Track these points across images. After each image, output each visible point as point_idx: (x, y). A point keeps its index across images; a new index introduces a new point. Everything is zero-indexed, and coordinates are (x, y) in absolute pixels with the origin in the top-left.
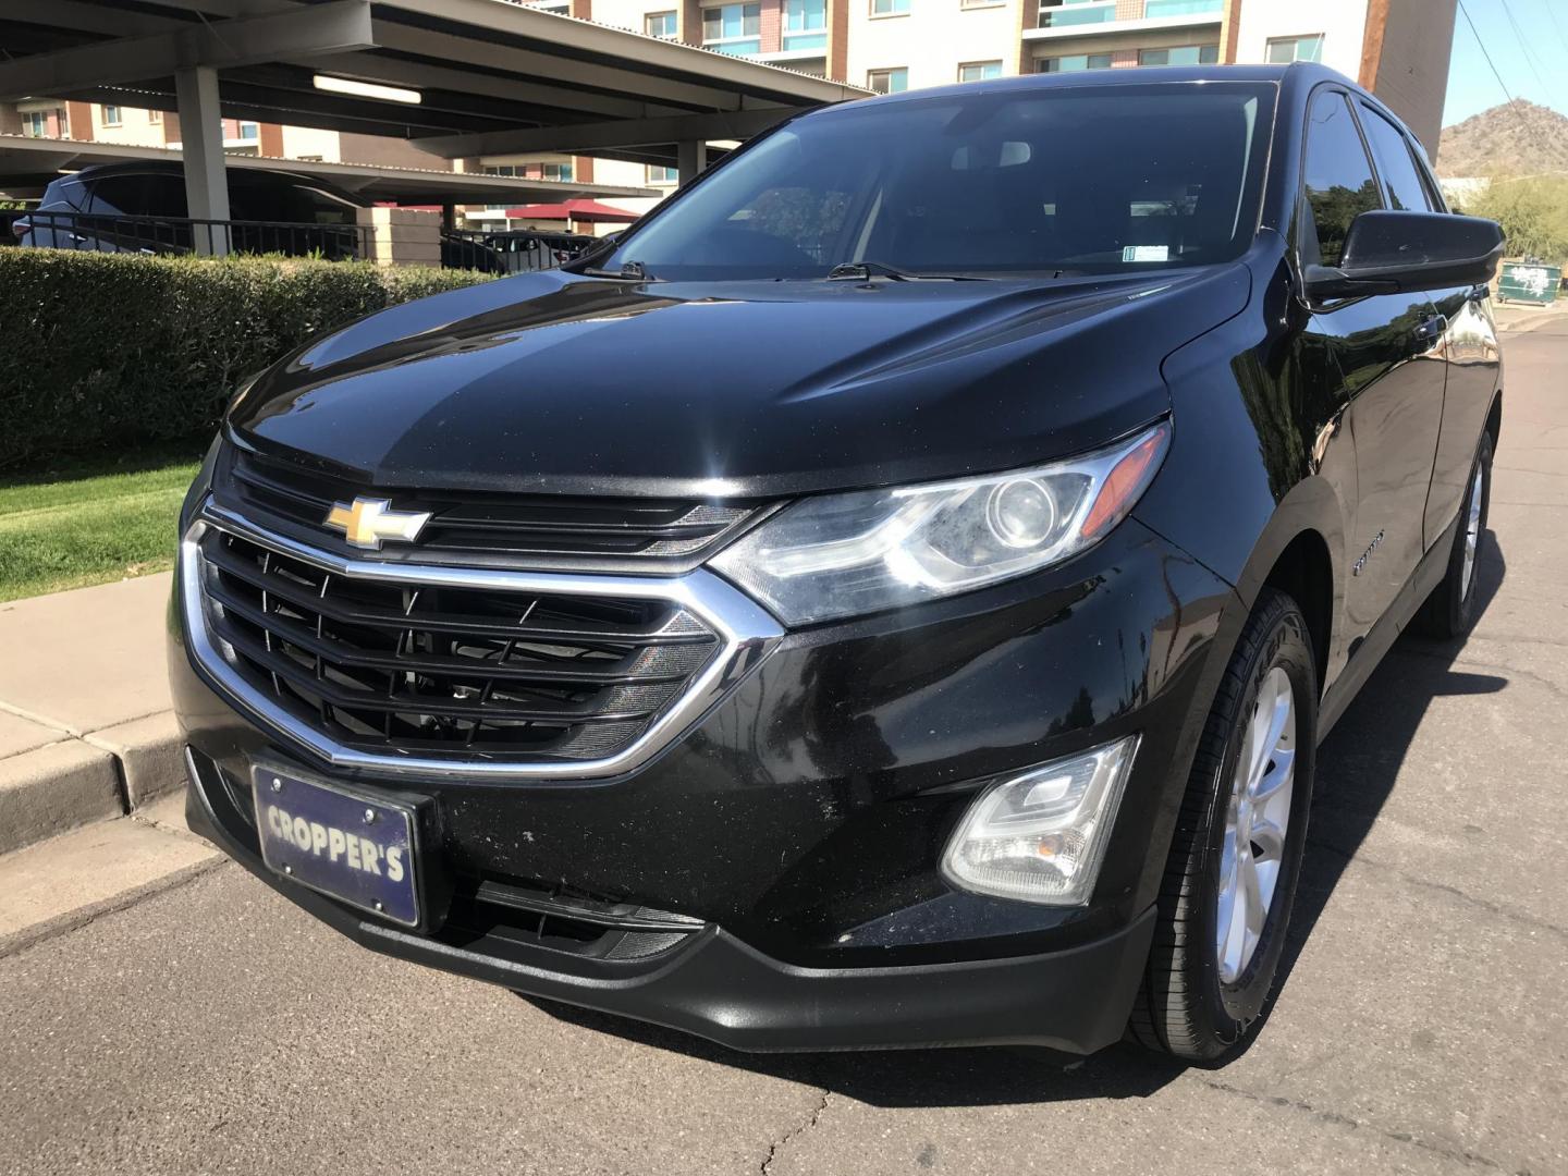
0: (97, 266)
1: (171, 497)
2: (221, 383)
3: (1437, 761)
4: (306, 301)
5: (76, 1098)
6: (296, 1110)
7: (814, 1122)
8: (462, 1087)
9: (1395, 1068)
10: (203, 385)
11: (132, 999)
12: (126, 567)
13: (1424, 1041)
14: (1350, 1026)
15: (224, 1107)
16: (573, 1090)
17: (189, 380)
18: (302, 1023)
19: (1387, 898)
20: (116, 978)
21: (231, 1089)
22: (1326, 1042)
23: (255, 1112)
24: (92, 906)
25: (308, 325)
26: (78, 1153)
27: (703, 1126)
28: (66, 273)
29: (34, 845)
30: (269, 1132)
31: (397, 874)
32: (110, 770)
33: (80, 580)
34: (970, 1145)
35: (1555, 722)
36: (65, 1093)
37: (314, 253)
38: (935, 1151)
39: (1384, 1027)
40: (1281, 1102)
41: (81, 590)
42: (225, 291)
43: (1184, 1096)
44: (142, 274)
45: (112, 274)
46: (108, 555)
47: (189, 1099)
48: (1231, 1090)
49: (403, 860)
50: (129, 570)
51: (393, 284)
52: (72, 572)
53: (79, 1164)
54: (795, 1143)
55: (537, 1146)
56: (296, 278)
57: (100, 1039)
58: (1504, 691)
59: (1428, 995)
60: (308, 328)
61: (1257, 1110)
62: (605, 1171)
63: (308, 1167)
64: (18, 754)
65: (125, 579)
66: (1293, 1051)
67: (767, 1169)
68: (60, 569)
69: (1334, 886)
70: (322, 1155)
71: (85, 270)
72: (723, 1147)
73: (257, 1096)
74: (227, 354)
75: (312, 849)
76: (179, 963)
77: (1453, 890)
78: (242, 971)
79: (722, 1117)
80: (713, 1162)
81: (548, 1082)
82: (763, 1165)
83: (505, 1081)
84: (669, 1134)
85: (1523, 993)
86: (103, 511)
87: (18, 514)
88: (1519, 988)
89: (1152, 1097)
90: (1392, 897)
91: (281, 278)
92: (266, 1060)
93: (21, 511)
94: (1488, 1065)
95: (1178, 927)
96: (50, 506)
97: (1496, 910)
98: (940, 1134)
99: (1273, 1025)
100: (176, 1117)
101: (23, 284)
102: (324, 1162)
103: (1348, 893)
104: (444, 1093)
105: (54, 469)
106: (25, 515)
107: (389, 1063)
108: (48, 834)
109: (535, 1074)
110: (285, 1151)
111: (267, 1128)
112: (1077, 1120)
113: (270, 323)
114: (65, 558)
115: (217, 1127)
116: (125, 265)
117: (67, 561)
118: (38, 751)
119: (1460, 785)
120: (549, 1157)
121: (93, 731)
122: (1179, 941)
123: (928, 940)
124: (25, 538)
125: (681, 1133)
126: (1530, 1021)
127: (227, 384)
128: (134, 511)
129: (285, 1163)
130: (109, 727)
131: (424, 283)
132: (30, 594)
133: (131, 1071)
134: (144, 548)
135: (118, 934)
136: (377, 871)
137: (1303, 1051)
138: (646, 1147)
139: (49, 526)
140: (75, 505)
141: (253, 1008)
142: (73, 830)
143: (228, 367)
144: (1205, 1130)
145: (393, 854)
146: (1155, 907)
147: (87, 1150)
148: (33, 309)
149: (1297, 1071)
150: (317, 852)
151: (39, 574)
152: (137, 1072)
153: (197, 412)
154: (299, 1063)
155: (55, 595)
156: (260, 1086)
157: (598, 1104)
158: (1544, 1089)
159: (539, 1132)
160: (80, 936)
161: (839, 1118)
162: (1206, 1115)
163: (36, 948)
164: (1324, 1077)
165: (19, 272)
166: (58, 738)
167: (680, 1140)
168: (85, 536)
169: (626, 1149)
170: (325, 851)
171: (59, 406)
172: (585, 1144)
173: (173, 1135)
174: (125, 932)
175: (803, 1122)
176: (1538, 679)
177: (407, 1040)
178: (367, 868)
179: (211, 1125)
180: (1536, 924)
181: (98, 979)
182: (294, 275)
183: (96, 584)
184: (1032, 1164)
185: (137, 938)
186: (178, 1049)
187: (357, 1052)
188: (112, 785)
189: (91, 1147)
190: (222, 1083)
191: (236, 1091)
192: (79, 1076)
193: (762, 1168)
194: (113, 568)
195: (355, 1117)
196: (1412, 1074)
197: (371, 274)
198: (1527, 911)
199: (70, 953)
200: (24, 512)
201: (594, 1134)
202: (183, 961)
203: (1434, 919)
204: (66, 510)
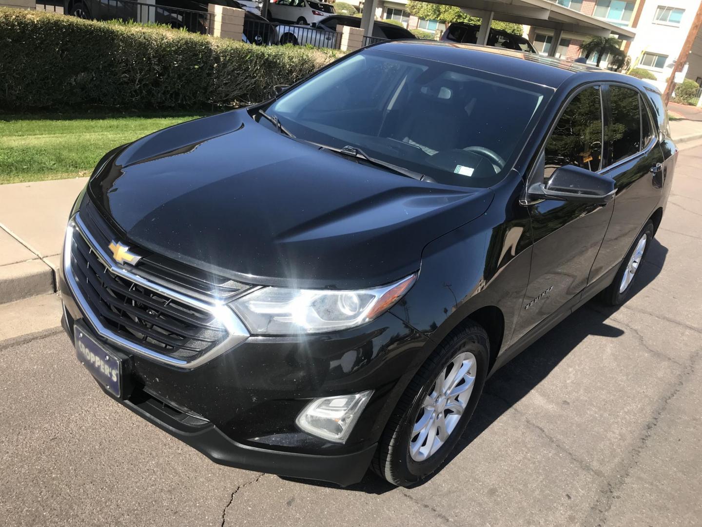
0: (86, 28)
1: (105, 137)
2: (135, 83)
3: (571, 367)
4: (176, 52)
5: (8, 417)
6: (81, 438)
7: (257, 480)
8: (141, 440)
9: (475, 501)
10: (127, 83)
11: (37, 379)
12: (78, 172)
13: (492, 492)
14: (469, 481)
15: (57, 432)
16: (178, 450)
17: (121, 81)
18: (93, 402)
19: (514, 428)
20: (34, 369)
21: (62, 425)
22: (456, 485)
23: (67, 435)
24: (32, 334)
25: (175, 63)
26: (4, 440)
27: (218, 474)
28: (73, 30)
29: (18, 301)
30: (70, 445)
31: (115, 379)
32: (50, 275)
33: (59, 175)
34: (308, 501)
35: (631, 357)
36: (5, 414)
37: (183, 28)
38: (294, 500)
39: (481, 483)
40: (426, 506)
41: (58, 181)
42: (140, 43)
43: (393, 497)
44: (105, 33)
45: (92, 32)
46: (72, 165)
47: (46, 425)
48: (411, 498)
49: (117, 375)
50: (80, 173)
51: (216, 47)
52: (57, 171)
53: (3, 444)
54: (248, 487)
55: (159, 470)
56: (173, 41)
57: (22, 394)
58: (620, 337)
59: (505, 473)
60: (176, 64)
61: (416, 508)
62: (178, 484)
63: (79, 462)
64: (17, 263)
65: (77, 178)
66: (442, 487)
67: (234, 495)
68: (52, 169)
69: (497, 418)
70: (85, 458)
71: (81, 29)
72: (222, 483)
73: (70, 429)
74: (139, 72)
75: (90, 360)
76: (57, 367)
77: (541, 429)
78: (78, 375)
79: (226, 472)
80: (216, 489)
81: (171, 445)
82: (233, 494)
83: (157, 441)
84: (205, 475)
85: (542, 480)
86: (75, 140)
87: (40, 136)
88: (541, 477)
89: (381, 496)
90: (516, 428)
91: (166, 41)
92: (77, 415)
93: (42, 134)
94: (510, 507)
95: (390, 448)
96: (55, 134)
97: (553, 441)
98: (299, 494)
99: (441, 475)
100: (41, 432)
101: (54, 33)
102: (85, 461)
103: (501, 422)
104: (134, 442)
105: (60, 112)
106: (44, 137)
107: (119, 425)
108: (24, 297)
109: (167, 440)
110: (73, 453)
111: (70, 443)
112: (350, 499)
113: (159, 61)
114: (55, 164)
115: (53, 439)
116: (98, 28)
117: (55, 166)
118: (24, 262)
119: (574, 381)
120: (162, 475)
121: (47, 257)
122: (390, 452)
123: (285, 445)
124: (41, 151)
125: (210, 475)
126: (537, 492)
127: (137, 85)
128: (88, 143)
129: (72, 458)
130: (53, 255)
131: (229, 49)
132: (38, 180)
133: (29, 410)
134: (88, 164)
135: (39, 349)
136: (109, 376)
137: (445, 488)
138: (196, 478)
139: (52, 145)
140: (65, 135)
141: (78, 392)
142: (34, 297)
143: (139, 77)
144: (393, 512)
145: (114, 373)
146: (377, 444)
147: (7, 439)
148: (58, 44)
149: (439, 495)
150: (92, 362)
151: (43, 170)
152: (31, 410)
153: (123, 95)
154: (88, 418)
155: (48, 181)
156: (72, 425)
157: (185, 457)
158: (525, 522)
159: (161, 464)
160: (25, 347)
161: (266, 481)
162: (397, 506)
163: (9, 349)
164: (447, 500)
165: (53, 27)
166: (34, 258)
167: (208, 478)
168: (65, 153)
169: (188, 477)
170: (94, 362)
171: (65, 86)
172: (176, 473)
173: (38, 439)
174: (42, 348)
175: (253, 480)
176: (637, 334)
177: (128, 416)
178: (106, 373)
179: (51, 438)
180: (564, 450)
181: (27, 368)
182: (172, 40)
183: (65, 178)
184: (326, 513)
185: (45, 352)
186: (48, 404)
187: (109, 418)
188: (50, 281)
189: (9, 438)
190: (59, 421)
191: (63, 426)
192: (11, 408)
193: (232, 495)
194: (73, 171)
195: (101, 445)
196: (480, 505)
197: (207, 42)
198: (565, 445)
199: (20, 354)
200: (44, 136)
201: (180, 469)
202: (59, 366)
203: (527, 441)
204: (60, 137)
